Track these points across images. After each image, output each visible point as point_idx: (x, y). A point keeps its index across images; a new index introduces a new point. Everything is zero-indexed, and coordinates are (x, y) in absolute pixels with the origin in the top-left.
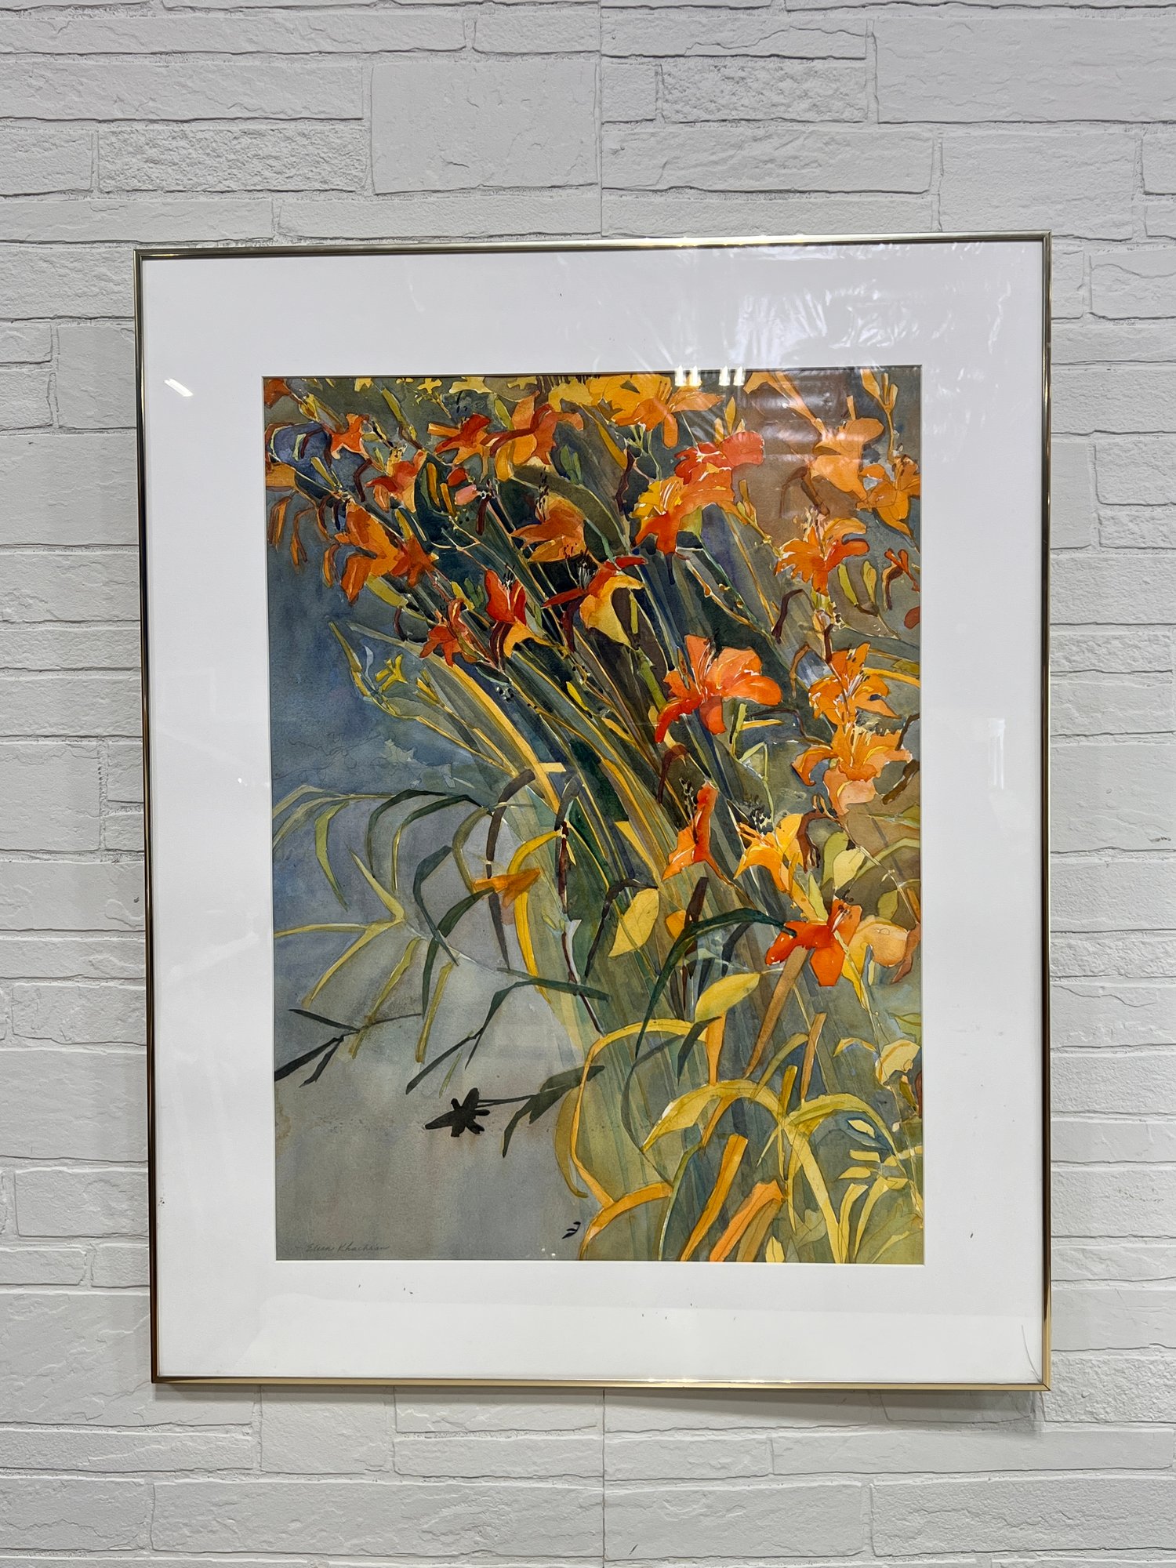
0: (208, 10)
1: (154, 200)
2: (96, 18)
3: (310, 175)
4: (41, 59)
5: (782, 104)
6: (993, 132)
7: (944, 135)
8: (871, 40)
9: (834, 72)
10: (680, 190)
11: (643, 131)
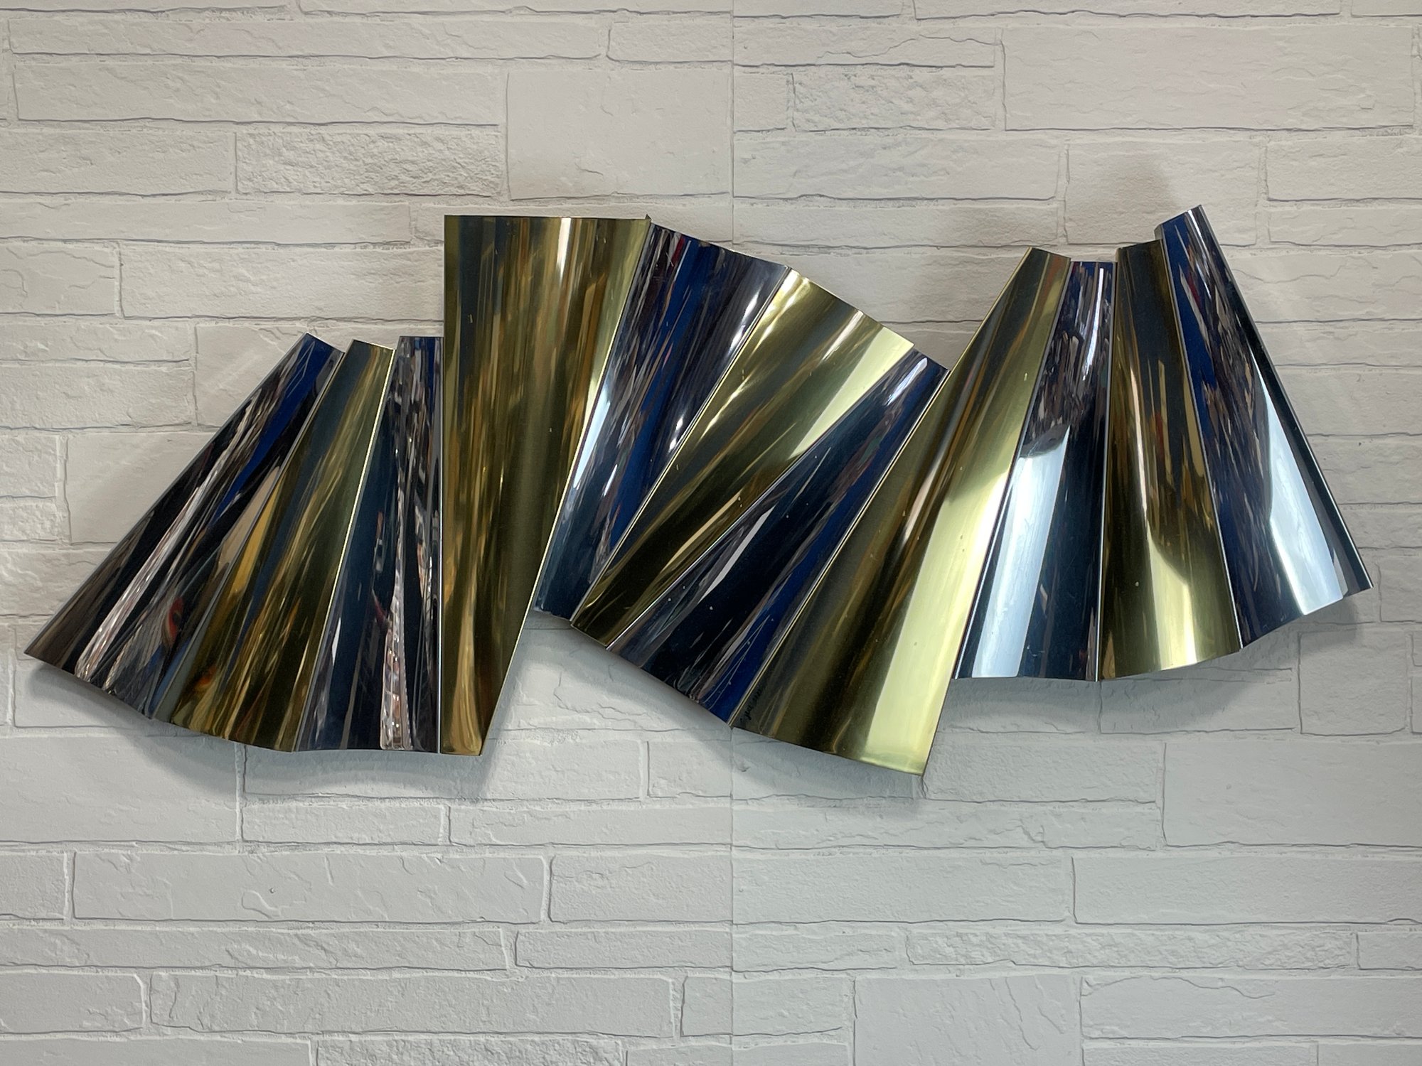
0: (346, 14)
1: (292, 203)
2: (233, 21)
3: (447, 180)
4: (179, 61)
5: (912, 113)
6: (1119, 139)
7: (1071, 142)
8: (999, 48)
9: (963, 80)
10: (810, 198)
11: (774, 139)
